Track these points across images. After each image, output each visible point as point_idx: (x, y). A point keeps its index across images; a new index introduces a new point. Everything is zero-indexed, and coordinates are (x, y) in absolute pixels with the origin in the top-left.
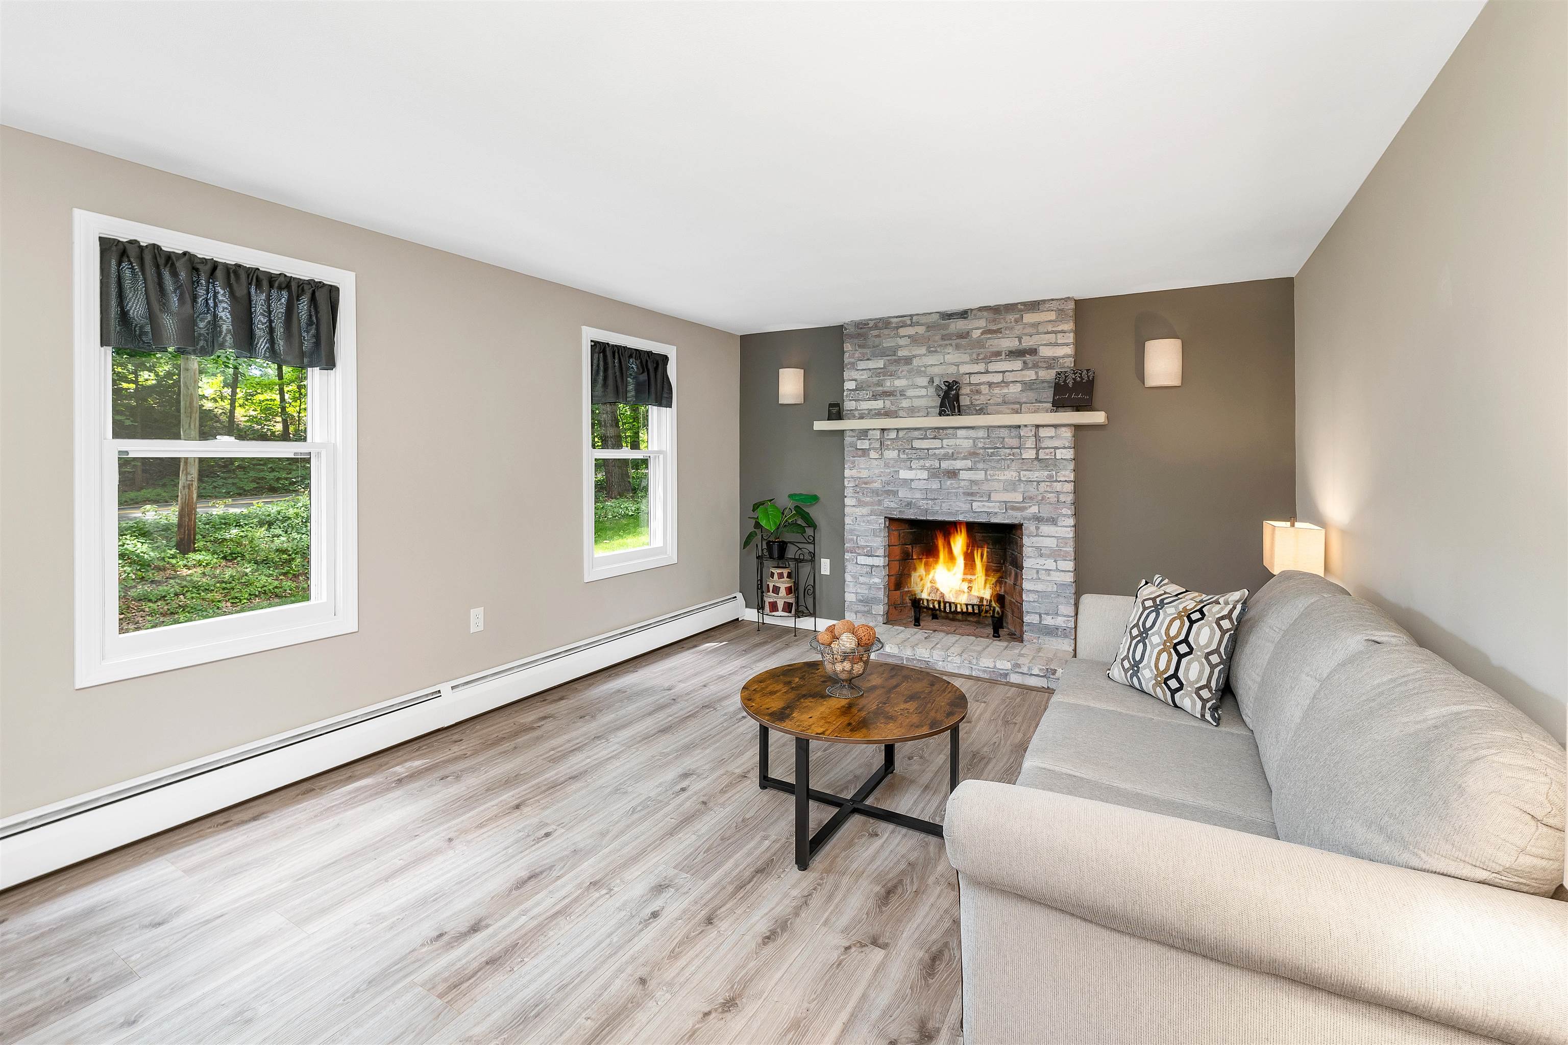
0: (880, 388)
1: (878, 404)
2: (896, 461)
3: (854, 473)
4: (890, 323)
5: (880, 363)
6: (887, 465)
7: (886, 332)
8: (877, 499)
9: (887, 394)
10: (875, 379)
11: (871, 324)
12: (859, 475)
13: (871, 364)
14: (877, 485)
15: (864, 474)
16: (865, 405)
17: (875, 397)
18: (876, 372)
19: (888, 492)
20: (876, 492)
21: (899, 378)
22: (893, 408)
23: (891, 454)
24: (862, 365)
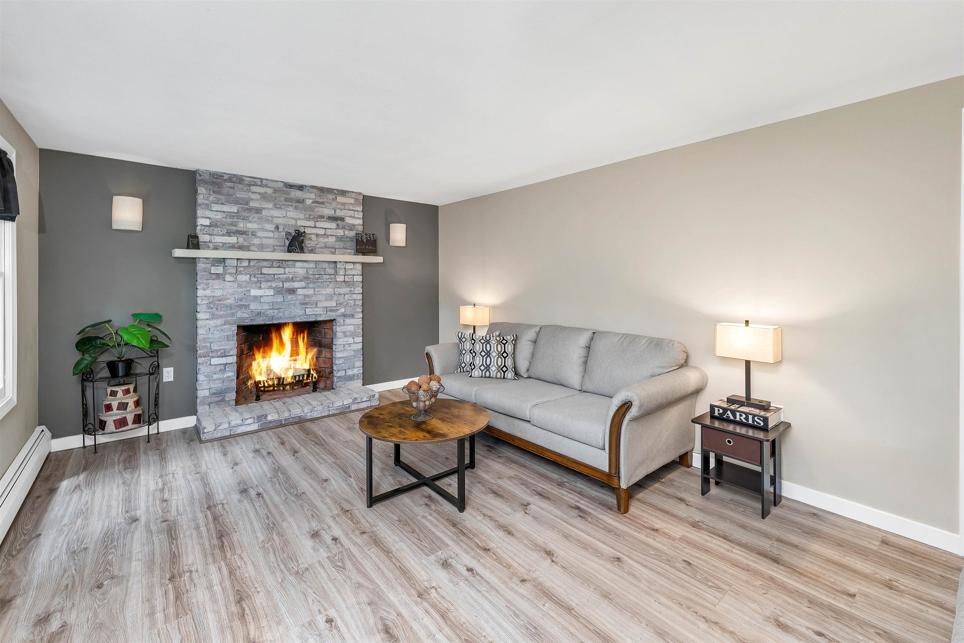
0: (234, 228)
1: (233, 240)
2: (248, 283)
3: (208, 292)
4: (243, 180)
5: (234, 209)
6: (239, 286)
7: (240, 186)
8: (230, 312)
9: (239, 233)
10: (229, 220)
11: (226, 177)
12: (212, 294)
13: (226, 208)
14: (231, 301)
15: (218, 293)
16: (219, 239)
17: (229, 234)
18: (231, 215)
19: (240, 307)
20: (230, 307)
21: (250, 222)
22: (246, 244)
23: (244, 278)
24: (215, 207)
